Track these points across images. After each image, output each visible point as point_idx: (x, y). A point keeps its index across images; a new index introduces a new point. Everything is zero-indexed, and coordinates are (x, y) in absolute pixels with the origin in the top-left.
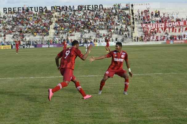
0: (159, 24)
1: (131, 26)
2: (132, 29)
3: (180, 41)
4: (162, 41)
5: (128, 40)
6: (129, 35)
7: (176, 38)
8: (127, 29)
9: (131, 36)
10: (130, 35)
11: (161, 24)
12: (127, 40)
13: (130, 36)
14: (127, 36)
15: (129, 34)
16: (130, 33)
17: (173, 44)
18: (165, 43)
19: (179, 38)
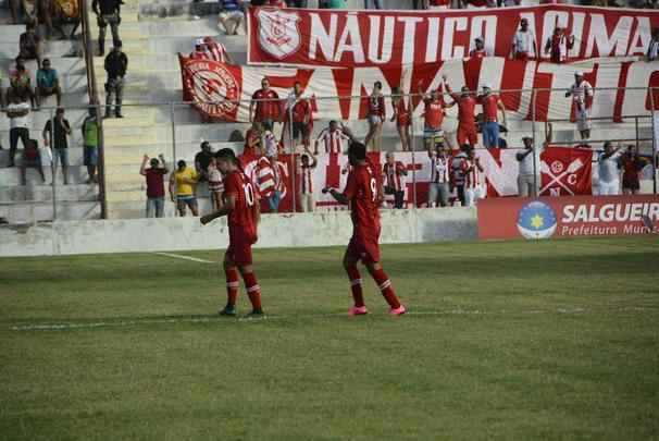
0: (434, 23)
1: (86, 32)
2: (89, 71)
3: (633, 211)
4: (435, 214)
5: (51, 198)
6: (60, 144)
7: (584, 173)
8: (45, 67)
9: (88, 150)
10: (75, 138)
11: (462, 24)
12: (39, 190)
13: (75, 154)
14: (32, 156)
15: (58, 132)
16: (74, 117)
17: (556, 236)
18: (469, 225)
19: (630, 182)
